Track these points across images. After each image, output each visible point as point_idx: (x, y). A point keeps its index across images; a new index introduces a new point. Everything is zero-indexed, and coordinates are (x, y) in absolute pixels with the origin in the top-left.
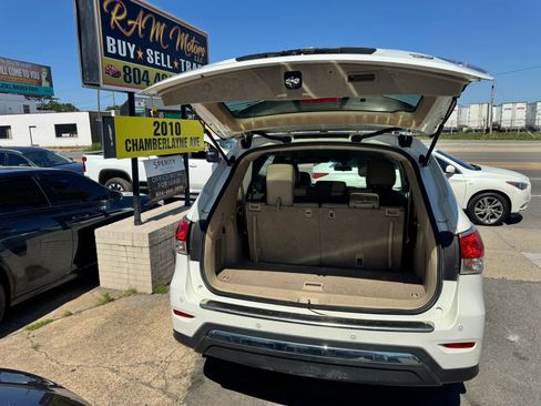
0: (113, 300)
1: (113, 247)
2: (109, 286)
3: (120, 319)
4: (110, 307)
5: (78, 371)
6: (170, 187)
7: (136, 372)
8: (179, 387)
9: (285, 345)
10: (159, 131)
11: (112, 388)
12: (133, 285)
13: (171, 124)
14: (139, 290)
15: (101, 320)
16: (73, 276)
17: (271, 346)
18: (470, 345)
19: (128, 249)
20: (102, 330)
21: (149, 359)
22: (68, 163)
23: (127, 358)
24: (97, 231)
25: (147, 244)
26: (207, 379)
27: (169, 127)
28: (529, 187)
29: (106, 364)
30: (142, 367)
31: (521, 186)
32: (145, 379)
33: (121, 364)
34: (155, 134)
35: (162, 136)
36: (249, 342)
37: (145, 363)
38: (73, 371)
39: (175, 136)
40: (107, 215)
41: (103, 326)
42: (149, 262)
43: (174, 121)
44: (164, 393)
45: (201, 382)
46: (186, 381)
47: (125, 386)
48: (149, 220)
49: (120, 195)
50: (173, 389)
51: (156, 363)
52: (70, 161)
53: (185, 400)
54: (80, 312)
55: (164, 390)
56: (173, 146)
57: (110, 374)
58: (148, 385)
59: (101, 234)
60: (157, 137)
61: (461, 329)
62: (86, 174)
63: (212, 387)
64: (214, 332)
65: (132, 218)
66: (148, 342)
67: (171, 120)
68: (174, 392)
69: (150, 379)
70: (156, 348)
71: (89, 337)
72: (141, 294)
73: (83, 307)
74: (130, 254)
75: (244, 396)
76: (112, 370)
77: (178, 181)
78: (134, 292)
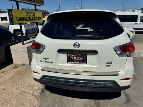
0: (17, 67)
1: (16, 52)
2: (16, 63)
3: (19, 73)
4: (17, 69)
5: (6, 90)
6: (33, 33)
7: (24, 89)
8: (37, 93)
9: (70, 81)
10: (28, 15)
11: (16, 95)
12: (24, 62)
13: (32, 13)
14: (26, 64)
15: (14, 73)
16: (5, 60)
17: (65, 82)
18: (129, 79)
19: (21, 52)
20: (14, 76)
21: (28, 85)
22: (4, 27)
23: (21, 85)
24: (10, 47)
25: (26, 50)
26: (46, 90)
27: (31, 14)
28: (135, 32)
29: (15, 87)
30: (26, 88)
31: (132, 32)
32: (27, 91)
33: (19, 87)
34: (27, 16)
35: (29, 17)
36: (58, 81)
37: (27, 86)
38: (4, 90)
39: (33, 17)
40: (15, 42)
41: (14, 75)
42: (27, 56)
43: (33, 12)
44: (33, 95)
45: (44, 91)
46: (40, 91)
47: (21, 94)
48: (27, 43)
49: (17, 36)
50: (35, 94)
51: (31, 86)
52: (5, 27)
53: (39, 97)
54: (7, 71)
55: (33, 94)
56: (33, 20)
57: (16, 90)
58: (28, 93)
59: (12, 48)
60: (27, 17)
61: (127, 74)
62: (9, 31)
63: (48, 93)
64: (46, 78)
65: (22, 43)
66: (28, 80)
67: (32, 11)
68: (36, 95)
69: (28, 91)
70: (30, 81)
71: (9, 79)
72: (26, 65)
73: (8, 70)
74: (22, 54)
75: (57, 95)
76: (17, 89)
77: (35, 31)
78: (24, 64)
